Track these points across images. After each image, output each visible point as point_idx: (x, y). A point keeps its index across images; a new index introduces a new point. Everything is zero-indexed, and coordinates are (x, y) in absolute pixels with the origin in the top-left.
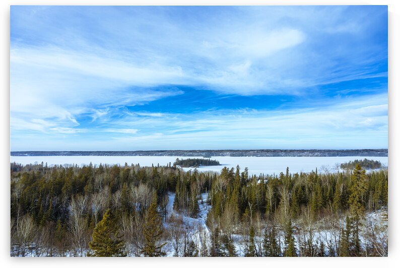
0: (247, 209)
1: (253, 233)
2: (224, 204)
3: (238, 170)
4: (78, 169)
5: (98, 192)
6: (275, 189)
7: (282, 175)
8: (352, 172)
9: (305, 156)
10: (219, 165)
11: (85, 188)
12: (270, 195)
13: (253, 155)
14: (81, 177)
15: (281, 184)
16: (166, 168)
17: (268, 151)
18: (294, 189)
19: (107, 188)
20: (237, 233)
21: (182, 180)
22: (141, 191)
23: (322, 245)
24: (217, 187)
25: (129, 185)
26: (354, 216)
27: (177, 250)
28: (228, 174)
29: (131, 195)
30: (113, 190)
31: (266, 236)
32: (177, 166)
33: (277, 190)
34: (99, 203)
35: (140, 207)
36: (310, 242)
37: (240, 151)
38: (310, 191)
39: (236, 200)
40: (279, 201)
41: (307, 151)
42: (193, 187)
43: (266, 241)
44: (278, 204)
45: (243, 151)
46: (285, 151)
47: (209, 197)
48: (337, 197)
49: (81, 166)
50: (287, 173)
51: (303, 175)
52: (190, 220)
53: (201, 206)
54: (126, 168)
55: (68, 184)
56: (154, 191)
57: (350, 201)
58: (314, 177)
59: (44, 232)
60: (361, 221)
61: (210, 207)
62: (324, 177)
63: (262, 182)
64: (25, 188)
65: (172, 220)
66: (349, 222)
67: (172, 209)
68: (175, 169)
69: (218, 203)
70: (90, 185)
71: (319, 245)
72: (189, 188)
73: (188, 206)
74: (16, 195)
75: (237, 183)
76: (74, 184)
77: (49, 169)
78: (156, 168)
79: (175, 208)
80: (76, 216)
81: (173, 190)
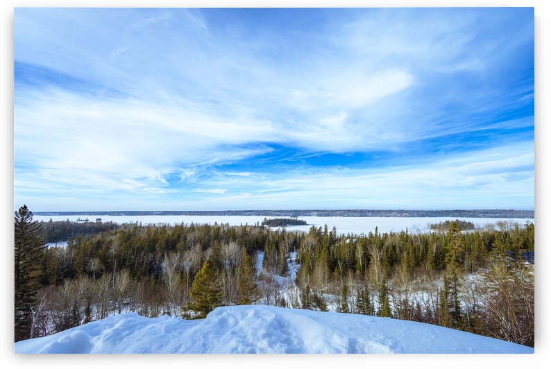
0: (336, 268)
1: (345, 291)
2: (313, 262)
3: (326, 229)
4: (171, 228)
5: (189, 249)
6: (365, 248)
7: (371, 234)
9: (393, 216)
10: (306, 224)
11: (177, 246)
12: (359, 254)
13: (340, 216)
14: (173, 235)
15: (371, 242)
16: (255, 227)
17: (355, 211)
18: (385, 248)
19: (198, 247)
20: (327, 293)
21: (271, 238)
22: (231, 249)
23: (419, 306)
24: (305, 246)
25: (219, 242)
26: (451, 276)
28: (316, 233)
29: (222, 252)
30: (205, 248)
31: (359, 296)
32: (265, 225)
33: (367, 249)
34: (190, 260)
35: (230, 264)
36: (406, 302)
37: (327, 211)
38: (401, 251)
39: (326, 259)
40: (369, 260)
41: (395, 211)
42: (282, 247)
43: (358, 300)
44: (368, 264)
45: (330, 211)
46: (373, 211)
47: (297, 256)
48: (430, 256)
50: (377, 232)
51: (393, 235)
52: (280, 279)
53: (289, 265)
54: (216, 227)
55: (162, 242)
56: (244, 249)
57: (447, 260)
58: (404, 237)
59: (140, 287)
60: (460, 282)
61: (299, 265)
62: (415, 237)
63: (351, 241)
64: (121, 245)
65: (261, 278)
66: (447, 282)
67: (261, 268)
68: (263, 228)
69: (307, 262)
70: (182, 243)
71: (415, 305)
72: (277, 247)
73: (277, 264)
74: (113, 251)
75: (326, 241)
76: (167, 242)
77: (144, 228)
78: (245, 227)
79: (264, 267)
80: (169, 272)
81: (261, 248)
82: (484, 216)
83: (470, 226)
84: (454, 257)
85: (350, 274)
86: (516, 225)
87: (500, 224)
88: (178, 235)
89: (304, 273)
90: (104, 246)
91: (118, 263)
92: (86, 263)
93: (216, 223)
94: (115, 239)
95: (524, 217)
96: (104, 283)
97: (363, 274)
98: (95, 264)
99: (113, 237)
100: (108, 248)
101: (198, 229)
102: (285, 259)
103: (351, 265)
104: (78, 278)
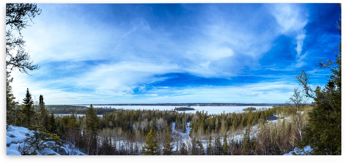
0: (207, 129)
1: (211, 139)
2: (197, 127)
3: (203, 112)
4: (135, 111)
5: (143, 120)
6: (219, 120)
7: (222, 114)
8: (248, 112)
9: (231, 106)
10: (194, 110)
11: (138, 119)
12: (217, 122)
13: (209, 106)
14: (136, 114)
15: (222, 117)
16: (171, 111)
17: (216, 104)
18: (227, 119)
19: (147, 119)
20: (203, 139)
21: (178, 116)
22: (160, 121)
23: (237, 141)
24: (194, 120)
25: (155, 118)
26: (248, 128)
27: (177, 146)
28: (198, 114)
29: (157, 122)
30: (149, 120)
31: (216, 140)
32: (176, 110)
33: (220, 120)
34: (144, 125)
35: (160, 128)
36: (233, 140)
37: (204, 104)
38: (233, 120)
39: (203, 125)
40: (220, 125)
41: (231, 104)
42: (183, 120)
43: (216, 142)
44: (220, 126)
45: (205, 104)
46: (223, 104)
47: (190, 124)
48: (242, 121)
49: (136, 110)
50: (224, 113)
51: (230, 114)
52: (183, 134)
53: (187, 128)
54: (154, 111)
55: (132, 117)
56: (166, 121)
57: (247, 123)
58: (234, 115)
59: (126, 134)
60: (251, 130)
61: (191, 128)
62: (238, 114)
63: (214, 117)
64: (118, 117)
65: (174, 134)
66: (247, 130)
67: (174, 129)
68: (175, 112)
69: (194, 127)
70: (140, 118)
71: (236, 141)
72: (181, 120)
73: (181, 128)
74: (116, 119)
75: (203, 117)
76: (134, 117)
77: (125, 111)
78: (166, 111)
79: (175, 129)
80: (136, 129)
81: (174, 121)
82: (259, 106)
83: (255, 109)
84: (249, 122)
85: (213, 131)
86: (266, 109)
87: (263, 109)
88: (138, 114)
89: (193, 131)
90: (113, 117)
91: (118, 124)
92: (108, 123)
93: (153, 109)
94: (116, 114)
95: (268, 106)
96: (114, 131)
97: (218, 130)
98: (111, 124)
99: (115, 114)
100: (114, 118)
101: (146, 112)
102: (185, 126)
103: (213, 128)
104: (106, 128)
